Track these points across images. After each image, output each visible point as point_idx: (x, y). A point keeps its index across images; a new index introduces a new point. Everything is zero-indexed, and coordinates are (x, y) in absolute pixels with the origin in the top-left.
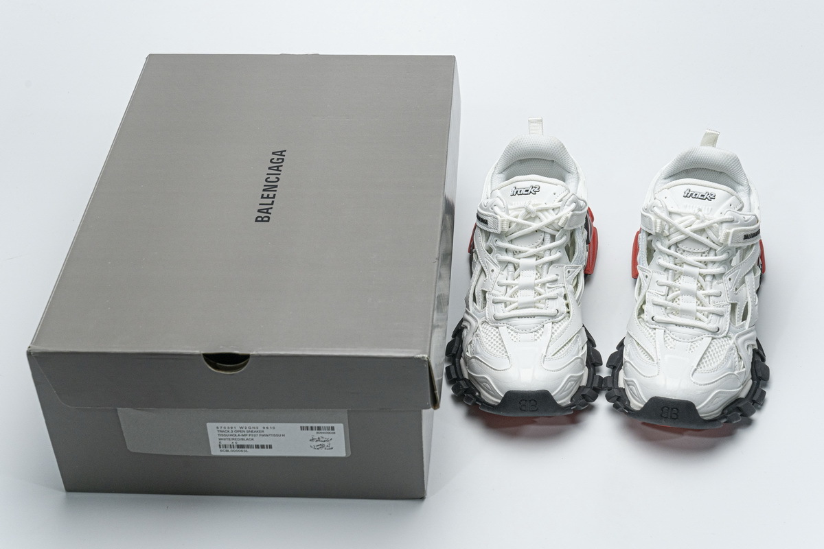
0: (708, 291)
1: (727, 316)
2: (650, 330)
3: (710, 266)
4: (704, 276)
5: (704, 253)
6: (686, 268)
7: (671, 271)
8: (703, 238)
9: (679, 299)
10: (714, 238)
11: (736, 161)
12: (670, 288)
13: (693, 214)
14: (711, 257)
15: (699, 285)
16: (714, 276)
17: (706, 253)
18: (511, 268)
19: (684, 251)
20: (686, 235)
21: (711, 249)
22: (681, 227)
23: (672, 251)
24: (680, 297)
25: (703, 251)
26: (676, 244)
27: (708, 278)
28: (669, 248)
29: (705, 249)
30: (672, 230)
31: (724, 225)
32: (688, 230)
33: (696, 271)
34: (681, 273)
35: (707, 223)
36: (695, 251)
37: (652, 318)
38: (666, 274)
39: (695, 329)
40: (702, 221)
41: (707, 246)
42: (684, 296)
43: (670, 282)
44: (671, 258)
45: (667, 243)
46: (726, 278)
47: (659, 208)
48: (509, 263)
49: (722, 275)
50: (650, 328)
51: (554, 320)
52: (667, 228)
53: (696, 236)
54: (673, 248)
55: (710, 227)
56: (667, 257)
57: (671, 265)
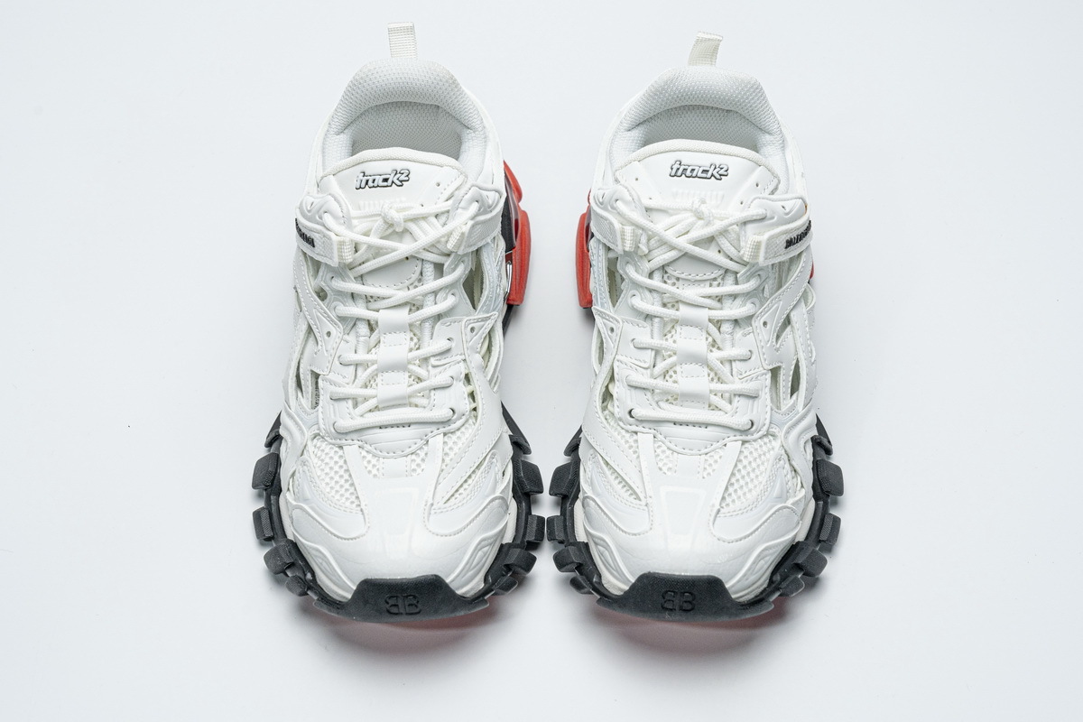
0: (729, 352)
1: (766, 396)
2: (628, 435)
3: (727, 303)
4: (718, 324)
5: (715, 279)
6: (684, 311)
7: (656, 320)
8: (710, 254)
9: (675, 372)
10: (732, 252)
11: (757, 90)
12: (657, 352)
13: (691, 211)
14: (729, 287)
15: (710, 339)
16: (736, 322)
17: (719, 280)
18: (363, 329)
19: (678, 279)
20: (680, 250)
21: (727, 271)
22: (670, 236)
23: (656, 282)
24: (678, 368)
25: (713, 276)
26: (663, 268)
27: (726, 327)
28: (651, 275)
29: (717, 273)
30: (652, 242)
31: (750, 227)
32: (683, 243)
33: (704, 315)
34: (676, 322)
35: (717, 226)
36: (698, 278)
37: (630, 412)
38: (647, 324)
39: (709, 428)
40: (708, 224)
41: (720, 267)
42: (684, 366)
43: (657, 341)
44: (655, 295)
45: (648, 266)
46: (757, 323)
47: (626, 202)
48: (358, 319)
49: (749, 318)
50: (627, 431)
51: (447, 429)
52: (644, 239)
53: (698, 251)
54: (657, 276)
55: (724, 232)
56: (647, 293)
57: (656, 309)
